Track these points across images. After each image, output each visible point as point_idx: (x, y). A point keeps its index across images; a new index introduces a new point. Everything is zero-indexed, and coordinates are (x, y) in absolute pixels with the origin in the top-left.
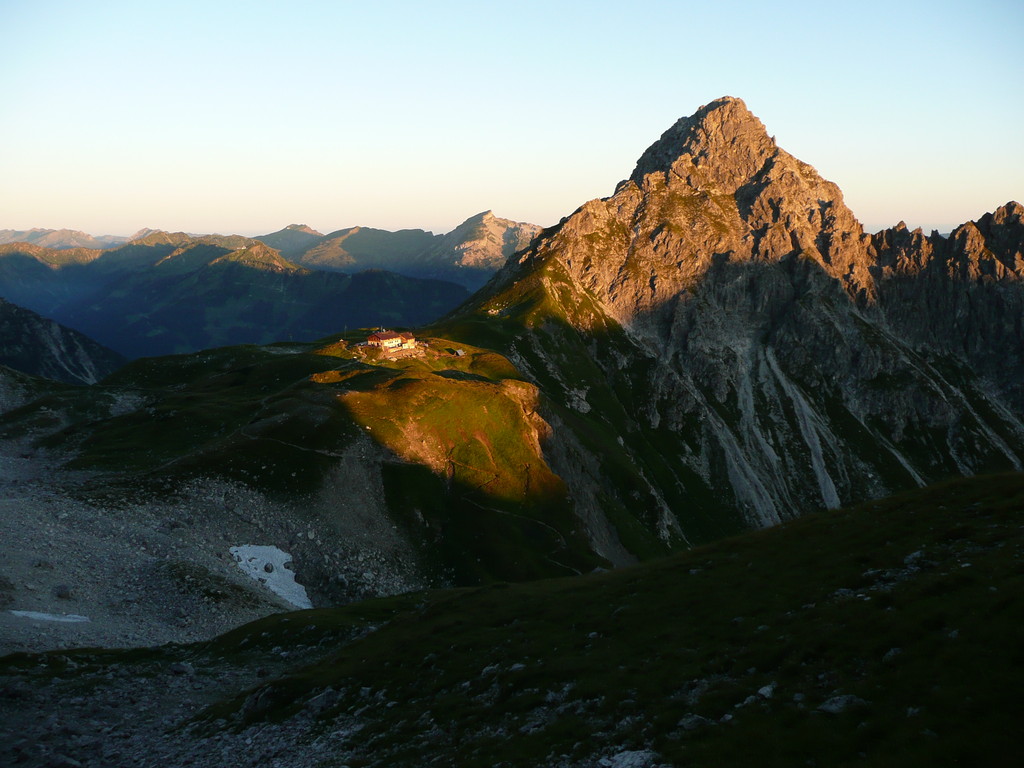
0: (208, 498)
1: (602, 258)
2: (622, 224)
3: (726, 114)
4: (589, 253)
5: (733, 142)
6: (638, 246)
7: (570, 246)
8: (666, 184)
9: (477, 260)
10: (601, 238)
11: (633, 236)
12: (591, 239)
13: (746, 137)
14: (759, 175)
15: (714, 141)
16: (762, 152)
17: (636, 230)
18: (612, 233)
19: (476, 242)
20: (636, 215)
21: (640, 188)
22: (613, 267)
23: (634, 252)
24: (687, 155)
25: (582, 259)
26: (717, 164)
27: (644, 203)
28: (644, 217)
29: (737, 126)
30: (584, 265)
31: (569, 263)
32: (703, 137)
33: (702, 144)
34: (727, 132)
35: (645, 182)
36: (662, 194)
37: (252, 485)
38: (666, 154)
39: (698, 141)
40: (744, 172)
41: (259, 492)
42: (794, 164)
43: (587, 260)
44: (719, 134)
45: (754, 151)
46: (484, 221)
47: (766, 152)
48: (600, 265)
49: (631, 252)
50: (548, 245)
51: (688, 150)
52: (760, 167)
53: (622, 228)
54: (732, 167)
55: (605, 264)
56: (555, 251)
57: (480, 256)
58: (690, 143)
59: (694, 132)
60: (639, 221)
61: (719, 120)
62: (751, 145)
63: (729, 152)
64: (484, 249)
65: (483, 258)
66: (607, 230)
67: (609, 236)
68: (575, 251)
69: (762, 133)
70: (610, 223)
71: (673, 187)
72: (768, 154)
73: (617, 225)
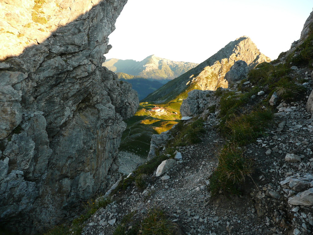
0: (126, 157)
1: (210, 84)
2: (215, 74)
3: (245, 42)
4: (207, 83)
5: (247, 50)
6: (220, 80)
7: (201, 80)
8: (228, 62)
9: (150, 70)
10: (210, 78)
11: (219, 77)
12: (207, 78)
13: (251, 49)
14: (255, 61)
15: (242, 50)
16: (256, 54)
17: (219, 76)
18: (213, 76)
19: (150, 64)
20: (219, 71)
21: (220, 63)
22: (213, 87)
23: (219, 82)
24: (234, 54)
25: (205, 84)
26: (243, 57)
27: (222, 68)
28: (222, 72)
29: (249, 46)
30: (205, 86)
31: (201, 85)
32: (239, 49)
33: (238, 50)
34: (246, 47)
35: (222, 61)
36: (227, 65)
37: (136, 154)
38: (227, 52)
39: (237, 50)
40: (250, 59)
41: (139, 156)
42: (265, 57)
43: (206, 84)
44: (244, 48)
45: (254, 53)
46: (152, 58)
47: (257, 53)
48: (210, 86)
49: (218, 82)
50: (195, 80)
51: (234, 52)
52: (255, 58)
53: (215, 75)
54: (247, 58)
55: (211, 86)
56: (197, 82)
57: (151, 69)
58: (235, 50)
59: (236, 47)
60: (220, 73)
61: (243, 44)
62: (253, 51)
63: (246, 53)
64: (152, 67)
65: (152, 69)
66: (211, 75)
67: (212, 77)
68: (203, 82)
69: (256, 48)
70: (212, 73)
71: (230, 63)
72: (257, 54)
73: (214, 74)
